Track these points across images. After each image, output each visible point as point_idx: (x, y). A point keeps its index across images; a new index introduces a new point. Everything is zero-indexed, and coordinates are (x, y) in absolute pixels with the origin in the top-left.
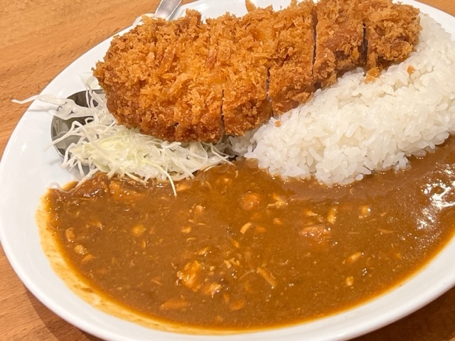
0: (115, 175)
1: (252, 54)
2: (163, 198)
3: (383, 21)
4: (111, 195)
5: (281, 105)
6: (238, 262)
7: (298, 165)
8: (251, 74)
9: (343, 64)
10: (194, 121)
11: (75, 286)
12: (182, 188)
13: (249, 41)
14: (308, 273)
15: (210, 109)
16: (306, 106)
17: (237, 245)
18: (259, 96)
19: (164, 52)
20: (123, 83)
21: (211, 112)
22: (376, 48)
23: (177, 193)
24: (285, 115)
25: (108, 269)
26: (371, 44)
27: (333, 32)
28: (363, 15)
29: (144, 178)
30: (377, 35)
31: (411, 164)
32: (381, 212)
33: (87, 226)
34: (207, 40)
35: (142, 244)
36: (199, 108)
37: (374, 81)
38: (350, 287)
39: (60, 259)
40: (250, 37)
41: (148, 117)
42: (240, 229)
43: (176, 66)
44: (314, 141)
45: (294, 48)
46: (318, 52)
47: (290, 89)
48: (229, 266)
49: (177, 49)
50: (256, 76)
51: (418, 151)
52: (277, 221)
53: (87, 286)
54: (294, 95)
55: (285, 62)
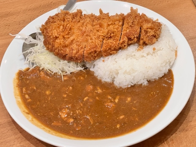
0: (43, 69)
1: (98, 33)
2: (58, 81)
3: (147, 28)
4: (40, 77)
5: (105, 54)
6: (81, 112)
7: (108, 78)
8: (96, 41)
9: (130, 42)
10: (73, 55)
11: (24, 111)
12: (66, 78)
13: (98, 28)
14: (105, 120)
15: (80, 52)
16: (114, 56)
17: (82, 105)
18: (98, 50)
19: (66, 26)
20: (50, 36)
21: (80, 53)
22: (143, 39)
23: (64, 80)
24: (107, 58)
25: (36, 106)
26: (142, 37)
27: (128, 30)
28: (141, 25)
29: (53, 72)
30: (144, 34)
31: (149, 84)
32: (134, 101)
33: (31, 88)
34: (83, 24)
35: (49, 98)
36: (76, 51)
37: (140, 50)
38: (118, 128)
39: (20, 99)
40: (98, 26)
41: (57, 51)
42: (84, 99)
43: (70, 33)
44: (115, 71)
45: (113, 34)
46: (122, 37)
47: (110, 49)
48: (78, 113)
49: (72, 26)
50: (98, 42)
51: (152, 79)
52: (97, 98)
53: (28, 112)
54: (111, 51)
55: (110, 39)
